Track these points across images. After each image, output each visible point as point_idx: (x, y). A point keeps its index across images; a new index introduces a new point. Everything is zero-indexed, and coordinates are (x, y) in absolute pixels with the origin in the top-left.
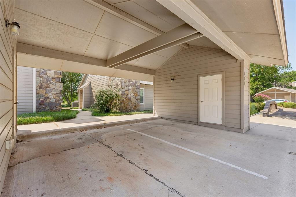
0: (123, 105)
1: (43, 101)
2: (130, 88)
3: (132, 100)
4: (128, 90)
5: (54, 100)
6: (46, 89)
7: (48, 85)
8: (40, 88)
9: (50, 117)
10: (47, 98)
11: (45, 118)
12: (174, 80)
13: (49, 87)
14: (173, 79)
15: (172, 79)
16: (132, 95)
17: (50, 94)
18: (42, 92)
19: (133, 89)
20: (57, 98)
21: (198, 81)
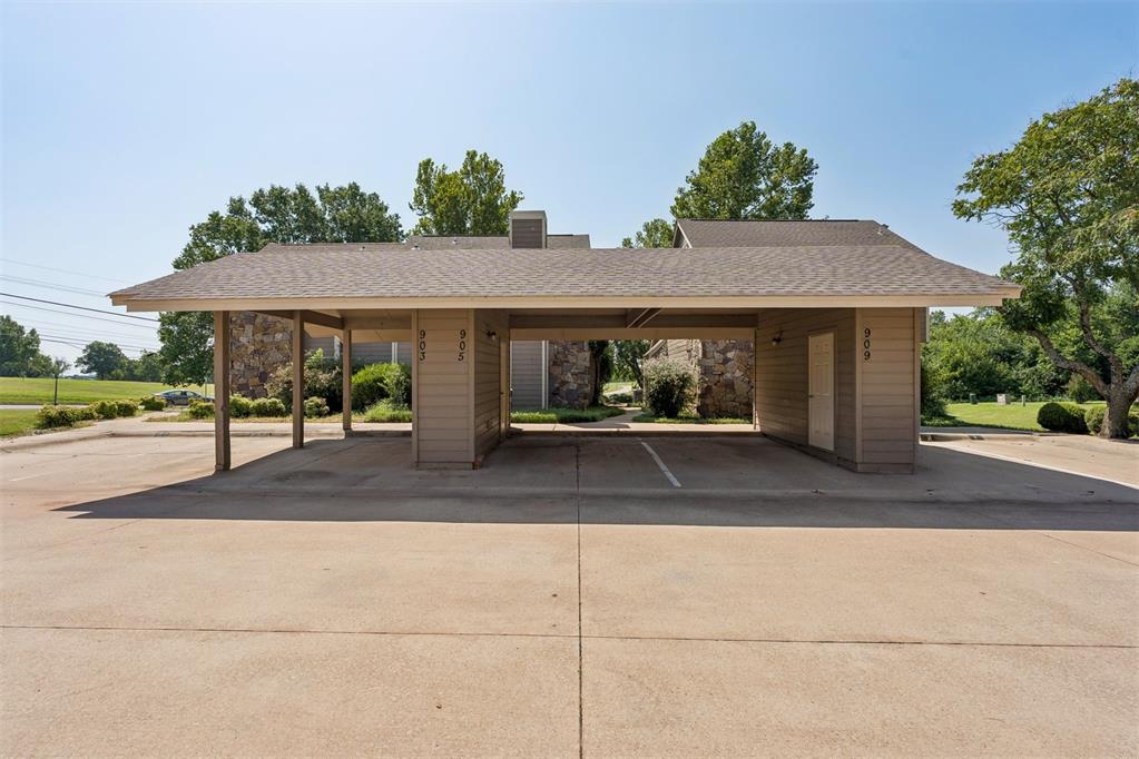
0: (708, 401)
1: (558, 389)
2: (730, 355)
3: (736, 387)
4: (726, 361)
5: (575, 386)
6: (562, 366)
7: (566, 357)
8: (555, 364)
9: (553, 416)
10: (564, 383)
11: (547, 416)
12: (780, 343)
13: (568, 362)
14: (778, 340)
15: (774, 340)
16: (738, 374)
17: (569, 375)
18: (558, 371)
19: (740, 358)
20: (579, 382)
21: (807, 338)
